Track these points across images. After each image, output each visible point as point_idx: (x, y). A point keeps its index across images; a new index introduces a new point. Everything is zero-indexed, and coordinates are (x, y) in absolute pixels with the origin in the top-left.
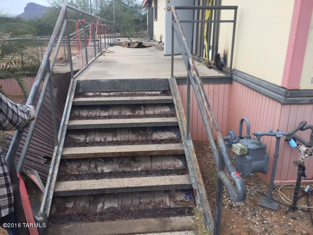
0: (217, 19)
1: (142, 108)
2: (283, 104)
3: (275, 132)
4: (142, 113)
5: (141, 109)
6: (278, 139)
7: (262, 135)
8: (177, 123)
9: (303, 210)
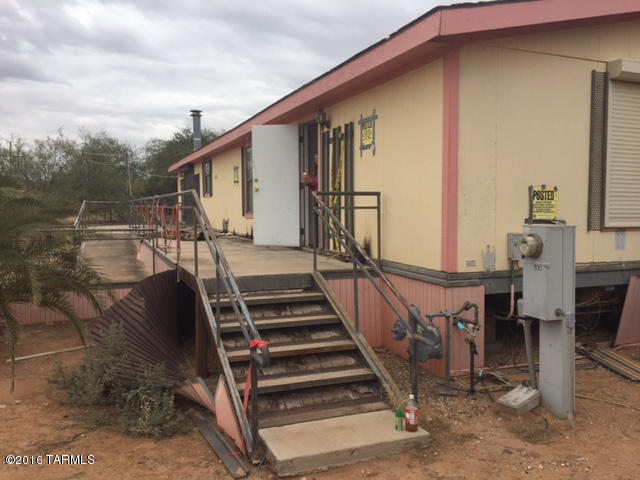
0: (350, 206)
1: (288, 308)
2: (446, 287)
3: (444, 312)
4: (289, 313)
5: (285, 310)
6: (447, 318)
7: (433, 316)
8: (339, 319)
9: (481, 392)
